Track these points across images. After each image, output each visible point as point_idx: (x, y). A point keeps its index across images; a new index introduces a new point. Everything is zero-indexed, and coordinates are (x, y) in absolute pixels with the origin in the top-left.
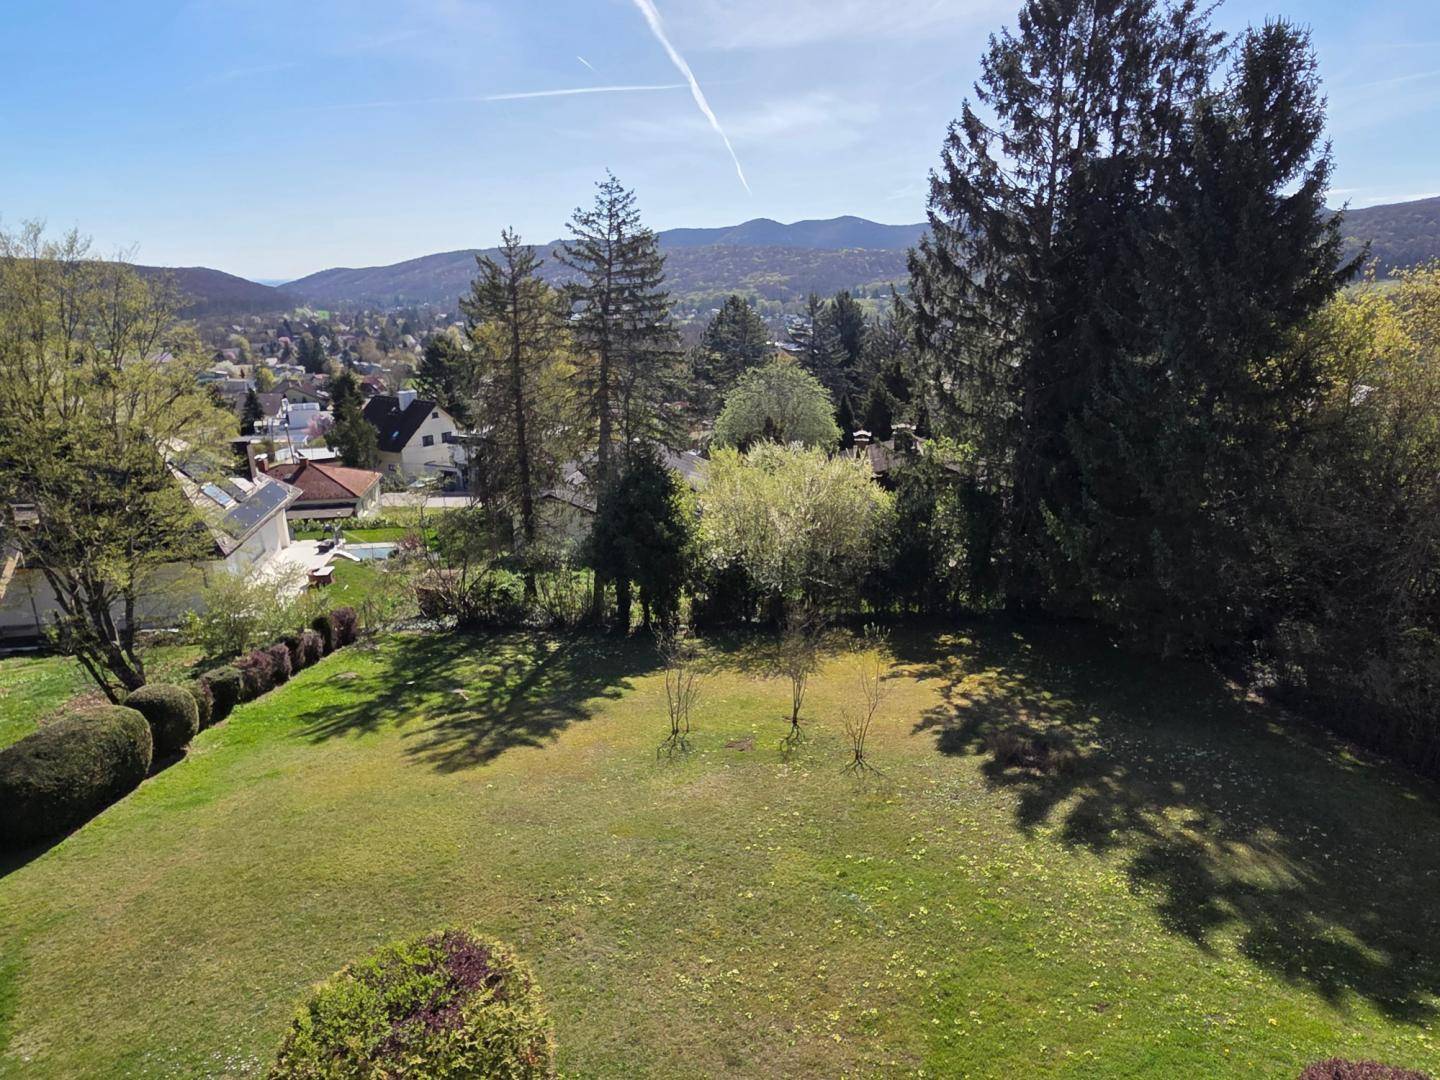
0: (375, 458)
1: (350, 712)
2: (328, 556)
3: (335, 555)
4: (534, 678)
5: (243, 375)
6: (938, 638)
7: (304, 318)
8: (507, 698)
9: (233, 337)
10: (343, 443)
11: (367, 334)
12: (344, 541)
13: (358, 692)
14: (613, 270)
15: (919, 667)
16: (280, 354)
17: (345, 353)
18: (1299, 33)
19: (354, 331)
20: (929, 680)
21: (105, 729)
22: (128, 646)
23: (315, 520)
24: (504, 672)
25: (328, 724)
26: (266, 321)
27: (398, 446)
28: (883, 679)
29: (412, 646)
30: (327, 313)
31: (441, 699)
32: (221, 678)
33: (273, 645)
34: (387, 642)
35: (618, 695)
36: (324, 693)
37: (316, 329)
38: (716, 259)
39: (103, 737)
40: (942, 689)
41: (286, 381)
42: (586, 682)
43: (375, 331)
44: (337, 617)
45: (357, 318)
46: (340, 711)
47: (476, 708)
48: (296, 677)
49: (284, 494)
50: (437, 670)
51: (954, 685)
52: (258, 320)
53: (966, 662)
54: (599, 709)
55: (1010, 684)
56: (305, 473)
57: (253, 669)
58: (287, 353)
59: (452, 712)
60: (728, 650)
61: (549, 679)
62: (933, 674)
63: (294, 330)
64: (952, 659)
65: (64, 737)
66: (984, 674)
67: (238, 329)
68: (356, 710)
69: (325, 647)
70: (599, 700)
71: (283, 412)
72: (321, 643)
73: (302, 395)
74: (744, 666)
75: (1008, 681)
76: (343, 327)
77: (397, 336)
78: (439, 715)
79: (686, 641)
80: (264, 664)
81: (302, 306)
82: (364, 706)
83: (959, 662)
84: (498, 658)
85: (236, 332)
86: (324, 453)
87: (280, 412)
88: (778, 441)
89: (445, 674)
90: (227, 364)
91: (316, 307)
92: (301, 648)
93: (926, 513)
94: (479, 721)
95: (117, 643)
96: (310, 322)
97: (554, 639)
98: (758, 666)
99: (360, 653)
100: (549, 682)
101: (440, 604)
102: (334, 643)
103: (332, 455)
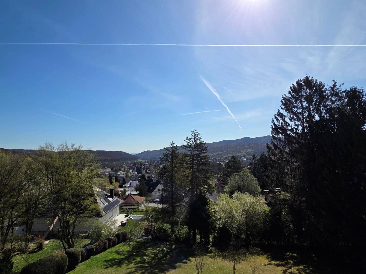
0: (146, 194)
1: (117, 260)
2: (127, 218)
3: (129, 218)
4: (165, 256)
5: (124, 174)
6: (287, 253)
7: (139, 162)
8: (157, 260)
9: (124, 166)
10: (139, 190)
11: (152, 165)
12: (132, 214)
13: (121, 255)
14: (195, 150)
15: (278, 262)
16: (132, 170)
17: (146, 169)
18: (361, 90)
19: (149, 164)
20: (280, 267)
21: (57, 259)
22: (72, 238)
23: (128, 209)
24: (158, 253)
25: (111, 263)
26: (131, 162)
27: (152, 191)
28: (265, 265)
29: (139, 243)
30: (144, 160)
31: (140, 259)
32: (90, 248)
33: (105, 240)
34: (133, 242)
35: (186, 263)
36: (113, 255)
37: (141, 164)
38: (235, 147)
39: (56, 261)
40: (284, 270)
41: (132, 175)
42: (179, 258)
43: (154, 164)
44: (123, 234)
45: (150, 161)
46: (115, 260)
47: (147, 263)
48: (109, 250)
49: (119, 202)
50: (142, 251)
51: (288, 269)
52: (129, 162)
53: (294, 262)
54: (180, 266)
55: (307, 271)
56: (128, 197)
57: (98, 246)
58: (134, 169)
59: (141, 263)
60: (222, 252)
61: (169, 256)
62: (282, 265)
63: (136, 164)
64: (290, 261)
65: (48, 260)
66: (299, 267)
67: (125, 164)
68: (119, 260)
69: (118, 242)
70: (180, 264)
71: (130, 183)
72: (117, 240)
73: (135, 179)
74: (224, 257)
75: (307, 270)
76: (147, 164)
77: (158, 165)
78: (138, 264)
79: (210, 248)
80: (101, 245)
81: (139, 159)
82: (121, 259)
83: (291, 262)
84: (159, 249)
85: (125, 165)
86: (135, 193)
87: (129, 183)
88: (241, 192)
89: (144, 252)
90: (121, 172)
91: (142, 159)
92: (112, 241)
93: (280, 213)
94: (147, 267)
95: (69, 237)
96: (140, 162)
97: (175, 244)
98: (228, 257)
99: (126, 244)
100: (169, 257)
101: (149, 232)
102: (120, 241)
103: (137, 193)
